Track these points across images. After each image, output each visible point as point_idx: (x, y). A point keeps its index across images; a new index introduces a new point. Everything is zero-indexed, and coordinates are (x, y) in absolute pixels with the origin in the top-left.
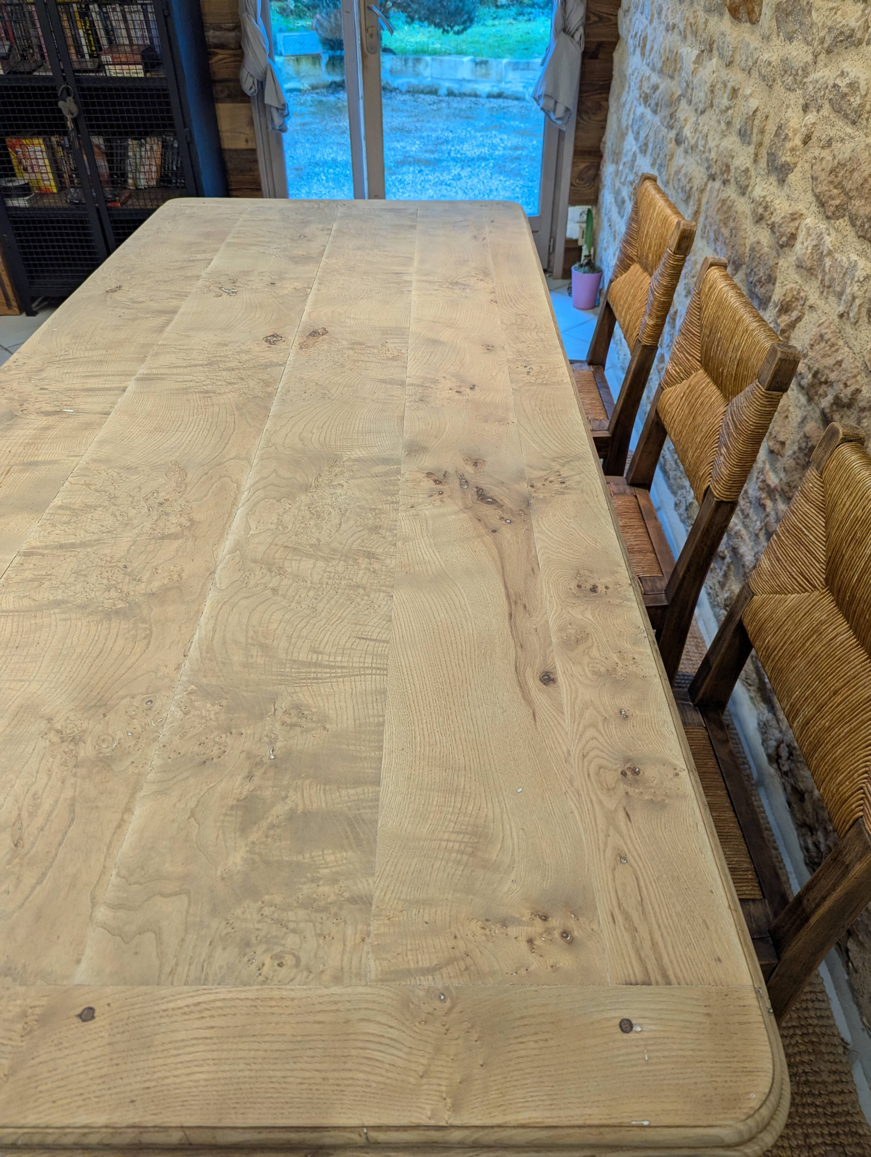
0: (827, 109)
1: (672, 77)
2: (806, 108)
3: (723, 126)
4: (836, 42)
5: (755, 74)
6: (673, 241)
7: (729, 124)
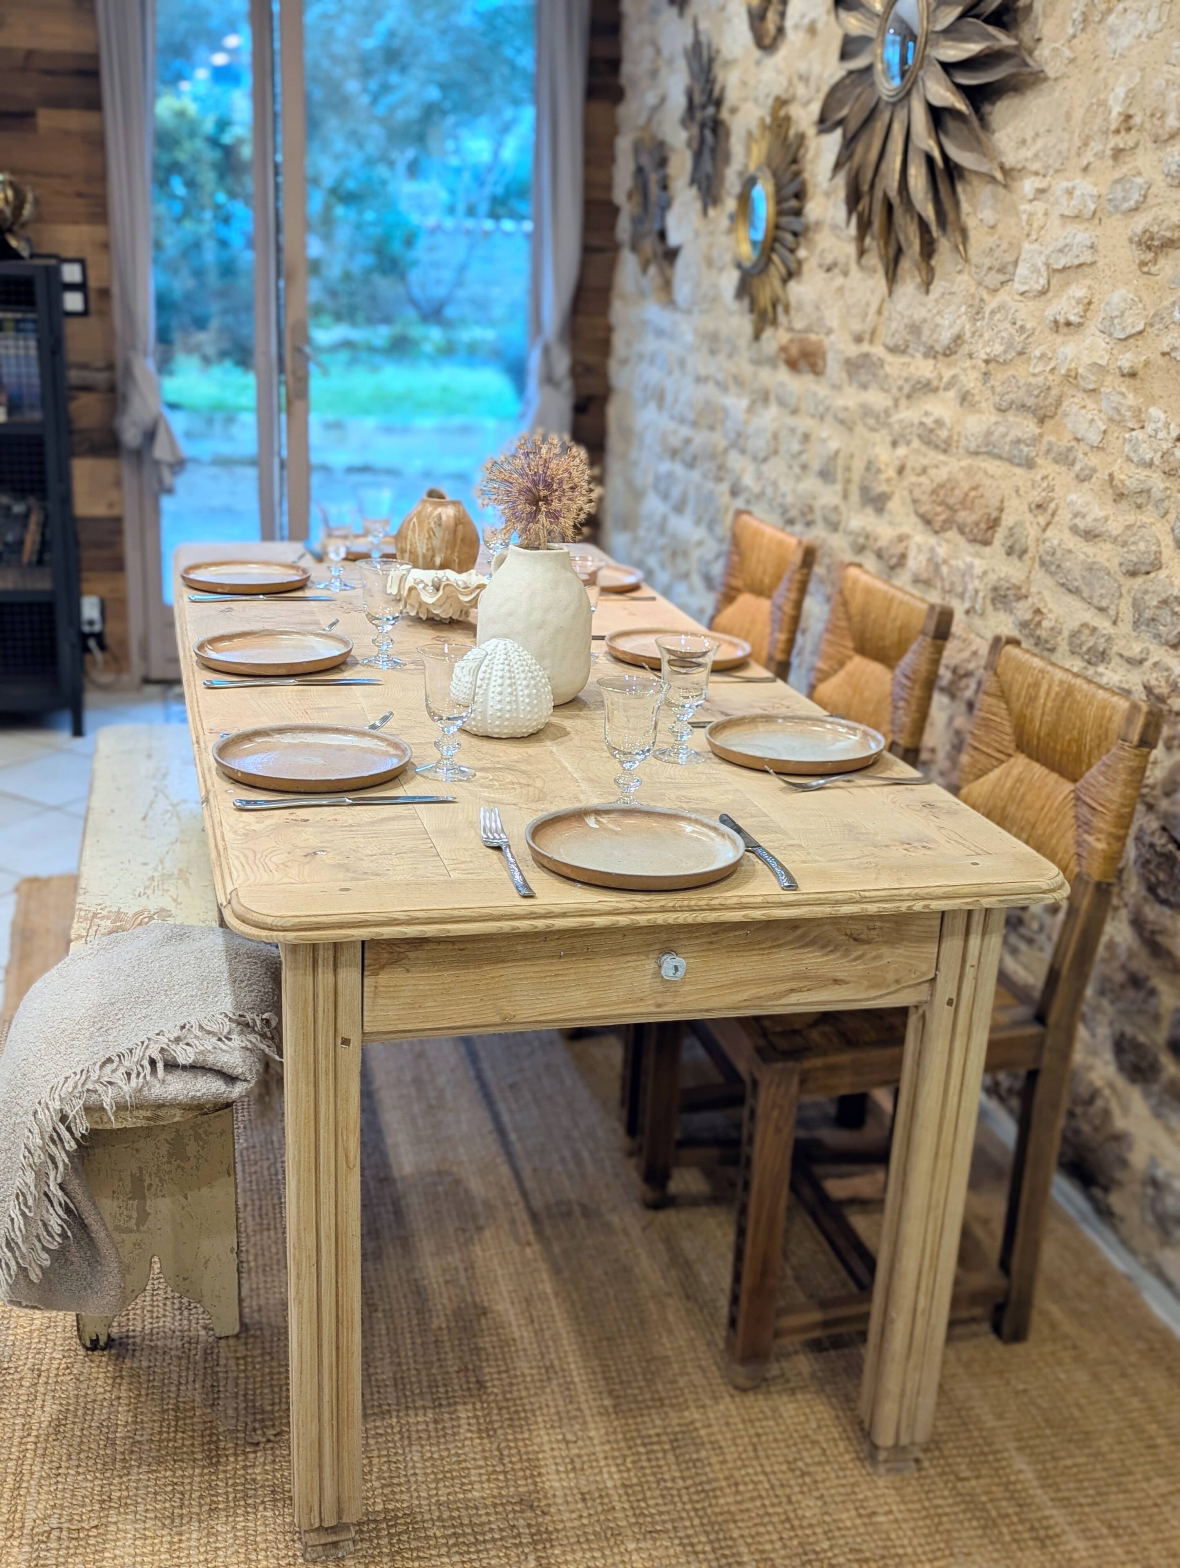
0: (916, 443)
1: (712, 428)
2: (895, 444)
3: (797, 470)
4: (914, 389)
5: (829, 419)
6: (797, 558)
7: (804, 467)
